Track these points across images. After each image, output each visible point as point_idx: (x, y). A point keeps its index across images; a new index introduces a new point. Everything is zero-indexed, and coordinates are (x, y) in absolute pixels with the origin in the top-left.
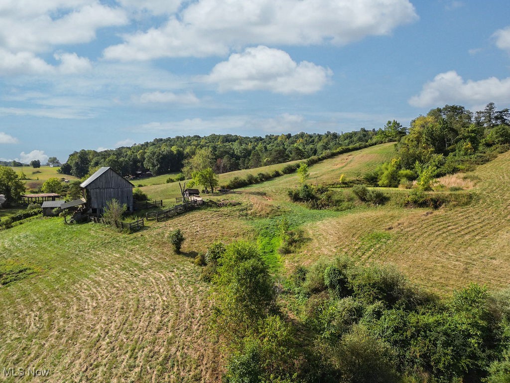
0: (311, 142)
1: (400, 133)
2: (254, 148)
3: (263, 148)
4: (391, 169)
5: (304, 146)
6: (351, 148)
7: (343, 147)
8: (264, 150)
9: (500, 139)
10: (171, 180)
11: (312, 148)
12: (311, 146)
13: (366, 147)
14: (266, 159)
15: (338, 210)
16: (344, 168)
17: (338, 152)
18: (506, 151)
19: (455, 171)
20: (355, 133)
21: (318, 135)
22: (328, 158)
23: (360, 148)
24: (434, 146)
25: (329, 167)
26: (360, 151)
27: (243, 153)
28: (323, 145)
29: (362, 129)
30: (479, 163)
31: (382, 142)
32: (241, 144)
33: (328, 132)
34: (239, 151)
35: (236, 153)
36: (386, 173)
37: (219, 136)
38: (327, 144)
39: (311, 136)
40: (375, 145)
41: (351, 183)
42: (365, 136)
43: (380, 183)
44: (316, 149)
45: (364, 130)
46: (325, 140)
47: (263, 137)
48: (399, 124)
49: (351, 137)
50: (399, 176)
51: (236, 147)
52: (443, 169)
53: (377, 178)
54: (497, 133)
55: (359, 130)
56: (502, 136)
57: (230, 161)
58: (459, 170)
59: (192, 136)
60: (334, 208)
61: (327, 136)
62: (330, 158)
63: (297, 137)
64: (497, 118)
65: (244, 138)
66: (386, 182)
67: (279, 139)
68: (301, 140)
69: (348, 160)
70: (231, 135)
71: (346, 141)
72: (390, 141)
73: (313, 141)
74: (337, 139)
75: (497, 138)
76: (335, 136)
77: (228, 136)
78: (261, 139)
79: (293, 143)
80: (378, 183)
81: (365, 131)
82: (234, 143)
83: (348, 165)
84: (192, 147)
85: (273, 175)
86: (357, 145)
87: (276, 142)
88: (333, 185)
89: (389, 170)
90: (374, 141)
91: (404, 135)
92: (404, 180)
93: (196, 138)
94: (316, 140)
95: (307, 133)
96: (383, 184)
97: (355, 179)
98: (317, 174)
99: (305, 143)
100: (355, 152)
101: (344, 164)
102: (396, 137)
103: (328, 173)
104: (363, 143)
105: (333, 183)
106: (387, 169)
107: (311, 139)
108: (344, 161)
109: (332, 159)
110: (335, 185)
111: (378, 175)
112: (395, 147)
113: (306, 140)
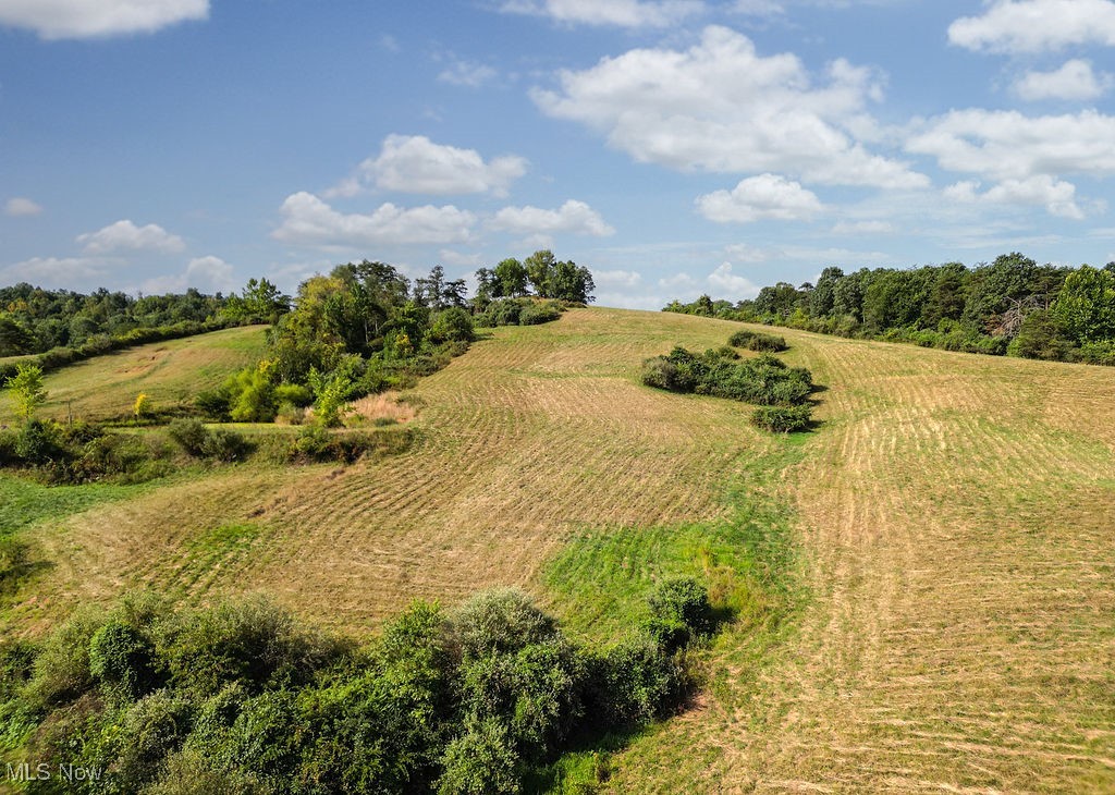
0: (51, 312)
1: (277, 306)
4: (258, 382)
5: (30, 320)
6: (163, 333)
7: (143, 330)
9: (454, 331)
11: (53, 328)
12: (53, 322)
13: (200, 331)
15: (129, 482)
16: (147, 380)
17: (131, 340)
18: (464, 354)
19: (382, 387)
20: (175, 299)
21: (73, 294)
22: (101, 355)
23: (186, 334)
24: (346, 338)
25: (104, 375)
28: (86, 322)
30: (423, 373)
31: (237, 324)
33: (101, 290)
36: (248, 391)
38: (98, 318)
39: (51, 297)
40: (223, 328)
41: (164, 414)
42: (197, 306)
43: (234, 413)
44: (66, 330)
45: (194, 293)
46: (95, 310)
48: (273, 288)
49: (164, 307)
50: (276, 399)
52: (362, 384)
53: (227, 403)
54: (449, 320)
56: (456, 326)
58: (390, 386)
60: (120, 477)
61: (100, 299)
62: (107, 354)
63: (8, 295)
64: (447, 294)
66: (248, 411)
68: (20, 303)
69: (158, 362)
71: (150, 316)
72: (257, 322)
73: (58, 309)
74: (126, 309)
75: (449, 329)
76: (121, 301)
80: (231, 414)
81: (198, 295)
83: (158, 373)
86: (180, 326)
88: (115, 420)
89: (254, 385)
90: (220, 319)
91: (285, 312)
92: (286, 406)
94: (67, 307)
95: (39, 288)
96: (242, 416)
97: (175, 405)
98: (68, 393)
99: (33, 311)
100: (175, 341)
101: (146, 370)
102: (268, 315)
103: (102, 391)
104: (195, 323)
105: (116, 417)
106: (250, 383)
107: (51, 304)
108: (145, 363)
109: (113, 357)
110: (123, 420)
111: (229, 396)
112: (267, 335)
113: (37, 306)
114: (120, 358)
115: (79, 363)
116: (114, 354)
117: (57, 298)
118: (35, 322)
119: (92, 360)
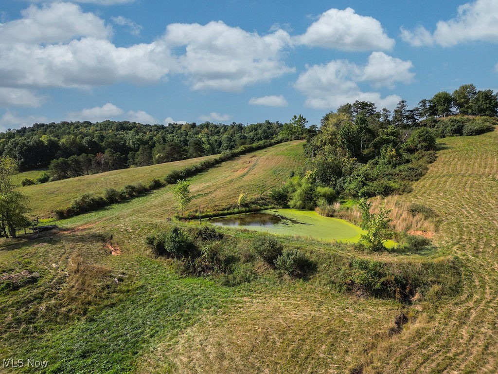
0: (216, 133)
1: (310, 131)
2: (151, 138)
3: (161, 139)
4: (305, 185)
5: (208, 137)
6: (254, 147)
7: (246, 146)
8: (162, 141)
9: (424, 144)
10: (29, 181)
11: (216, 140)
12: (216, 137)
13: (271, 145)
14: (159, 154)
15: (227, 284)
16: (246, 178)
17: (240, 152)
18: (435, 160)
20: (260, 125)
21: (224, 125)
22: (227, 160)
23: (265, 147)
24: (351, 150)
25: (227, 173)
26: (264, 150)
27: (136, 144)
28: (227, 137)
29: (266, 121)
30: (413, 178)
31: (288, 140)
32: (137, 133)
33: (234, 123)
34: (131, 141)
35: (127, 144)
36: (299, 191)
37: (113, 123)
38: (232, 135)
39: (216, 127)
40: (281, 142)
41: (253, 203)
42: (269, 128)
43: (291, 203)
44: (220, 141)
46: (231, 132)
47: (166, 125)
48: (305, 119)
49: (256, 130)
50: (315, 196)
51: (130, 137)
52: (372, 186)
53: (286, 196)
54: (420, 136)
55: (264, 122)
56: (425, 140)
57: (112, 156)
58: (393, 191)
59: (81, 121)
60: (222, 277)
61: (233, 127)
62: (230, 160)
63: (202, 127)
65: (144, 126)
66: (298, 204)
67: (183, 129)
68: (206, 130)
69: (252, 164)
70: (128, 122)
71: (251, 134)
72: (297, 138)
73: (218, 132)
74: (242, 131)
75: (419, 142)
76: (241, 127)
77: (125, 123)
78: (163, 127)
79: (197, 134)
80: (289, 203)
81: (269, 123)
82: (128, 131)
83: (252, 172)
84: (70, 136)
85: (150, 187)
86: (261, 143)
87: (179, 131)
88: (228, 209)
89: (303, 187)
90: (280, 137)
91: (314, 135)
92: (321, 202)
93: (85, 125)
94: (222, 131)
95: (212, 123)
96: (295, 205)
97: (258, 196)
98: (208, 187)
99: (210, 133)
100: (260, 151)
101: (246, 170)
102: (302, 134)
103: (224, 186)
104: (268, 141)
105: (228, 206)
106: (300, 185)
107: (216, 130)
108: (246, 165)
109: (232, 162)
110: (232, 208)
111: (288, 192)
112: (304, 148)
113: (211, 131)
114: (235, 162)
115: (217, 165)
116: (233, 160)
117: (218, 127)
118: (210, 137)
119: (223, 164)
